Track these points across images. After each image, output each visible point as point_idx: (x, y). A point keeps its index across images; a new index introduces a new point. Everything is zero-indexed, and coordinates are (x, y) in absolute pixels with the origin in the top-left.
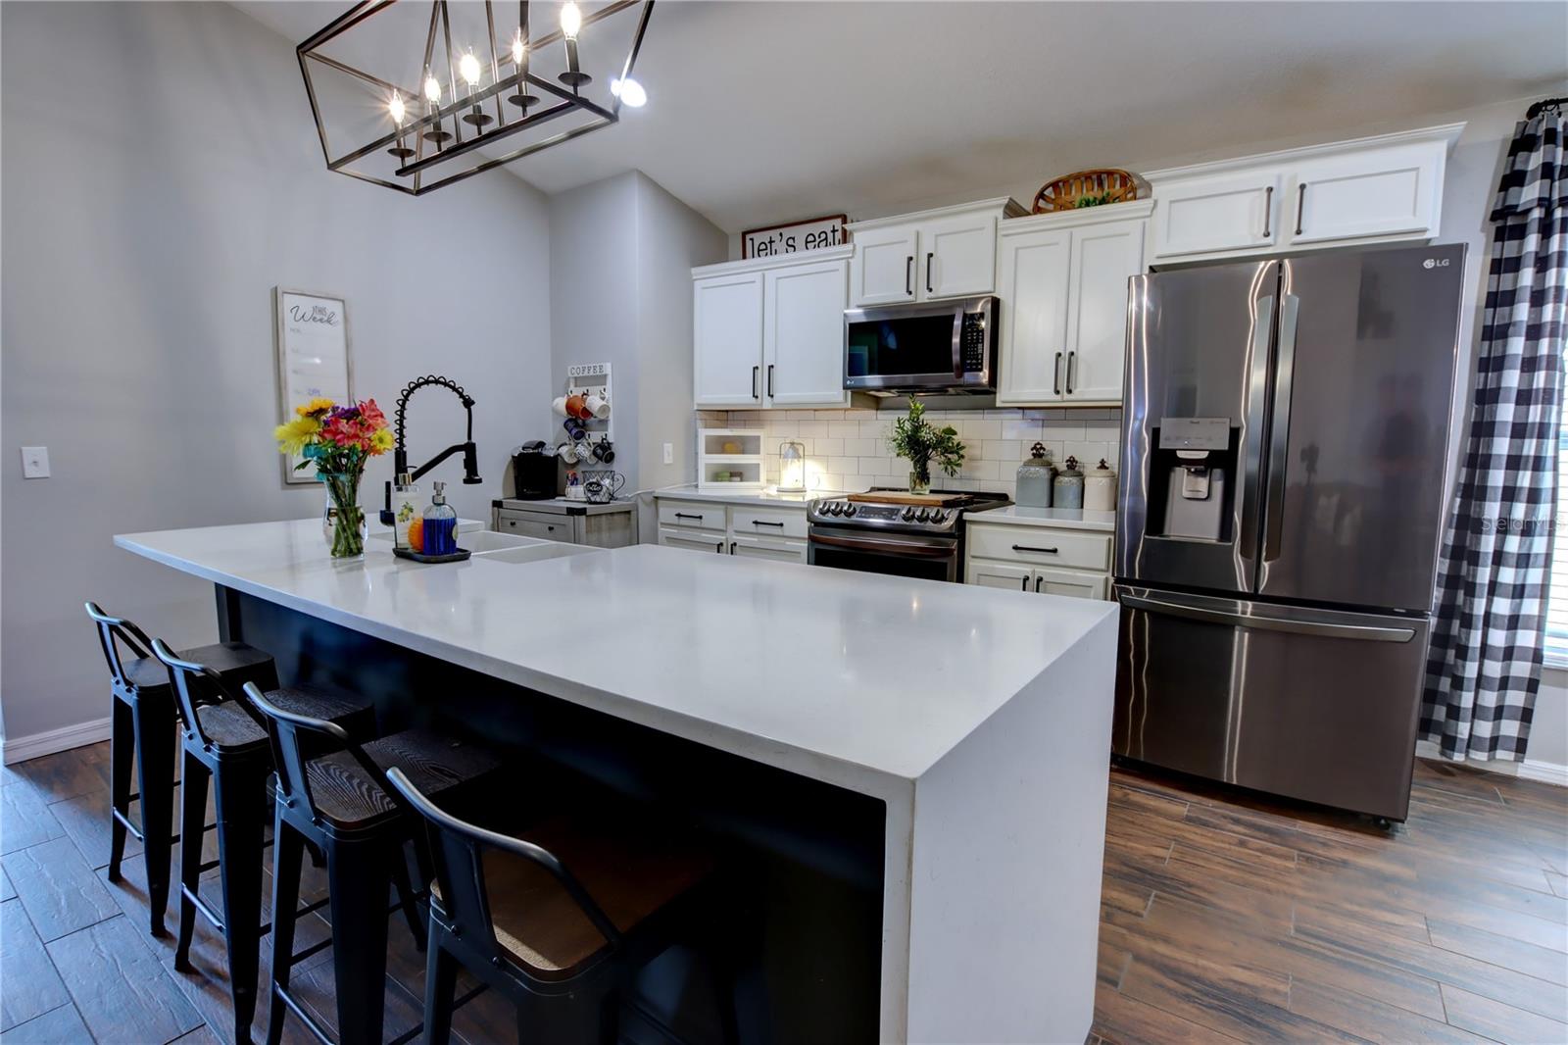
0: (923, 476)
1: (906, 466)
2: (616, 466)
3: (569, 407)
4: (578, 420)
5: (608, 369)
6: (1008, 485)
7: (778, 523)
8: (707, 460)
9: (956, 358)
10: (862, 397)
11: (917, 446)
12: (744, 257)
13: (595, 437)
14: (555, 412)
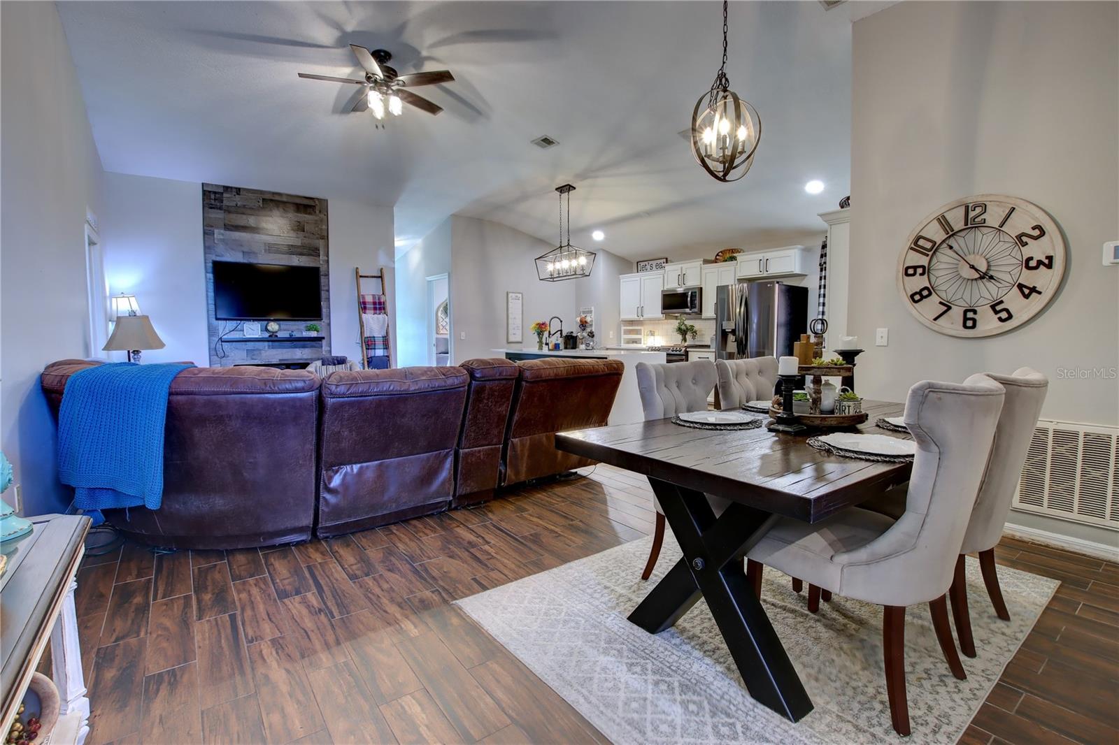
0: (685, 340)
1: (680, 337)
2: (594, 339)
3: (581, 321)
4: (583, 325)
5: (593, 309)
6: (709, 343)
8: (624, 337)
9: (689, 304)
10: (668, 317)
11: (683, 332)
12: (638, 272)
13: (589, 330)
14: (577, 322)
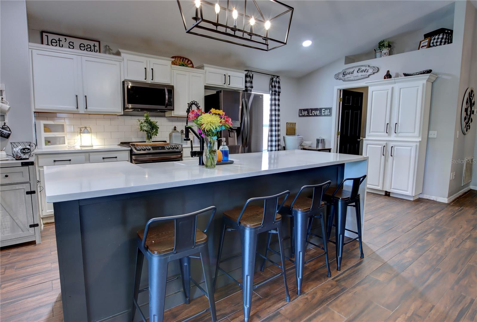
7: (115, 157)
9: (167, 102)
